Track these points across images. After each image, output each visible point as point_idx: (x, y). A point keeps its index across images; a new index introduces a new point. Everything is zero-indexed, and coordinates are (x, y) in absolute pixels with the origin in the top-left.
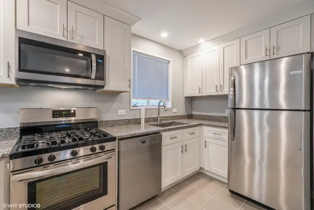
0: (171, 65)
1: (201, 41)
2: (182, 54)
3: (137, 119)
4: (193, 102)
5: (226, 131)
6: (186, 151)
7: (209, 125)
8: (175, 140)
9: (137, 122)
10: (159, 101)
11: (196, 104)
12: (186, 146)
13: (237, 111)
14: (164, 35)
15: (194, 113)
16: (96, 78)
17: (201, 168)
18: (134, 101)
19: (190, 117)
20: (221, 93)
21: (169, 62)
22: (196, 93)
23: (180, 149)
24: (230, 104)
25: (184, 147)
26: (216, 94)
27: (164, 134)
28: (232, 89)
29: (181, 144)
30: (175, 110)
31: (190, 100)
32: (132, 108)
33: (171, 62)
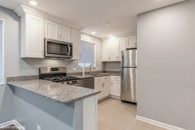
0: (95, 46)
1: (110, 35)
2: (101, 40)
3: (81, 73)
4: (106, 64)
5: (120, 77)
6: (104, 86)
7: (113, 75)
8: (99, 81)
9: (81, 74)
10: (91, 64)
11: (107, 65)
12: (104, 84)
13: (124, 68)
14: (93, 33)
15: (106, 70)
16: (70, 55)
17: (110, 95)
18: (79, 64)
19: (105, 72)
20: (118, 60)
21: (95, 44)
22: (107, 60)
23: (101, 85)
24: (121, 66)
25: (103, 84)
26: (116, 61)
27: (95, 78)
28: (122, 59)
29: (101, 83)
30: (97, 68)
31: (104, 63)
32: (79, 67)
33: (96, 45)
